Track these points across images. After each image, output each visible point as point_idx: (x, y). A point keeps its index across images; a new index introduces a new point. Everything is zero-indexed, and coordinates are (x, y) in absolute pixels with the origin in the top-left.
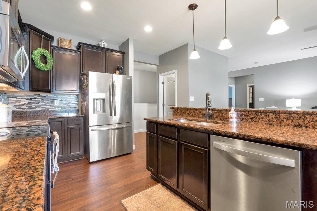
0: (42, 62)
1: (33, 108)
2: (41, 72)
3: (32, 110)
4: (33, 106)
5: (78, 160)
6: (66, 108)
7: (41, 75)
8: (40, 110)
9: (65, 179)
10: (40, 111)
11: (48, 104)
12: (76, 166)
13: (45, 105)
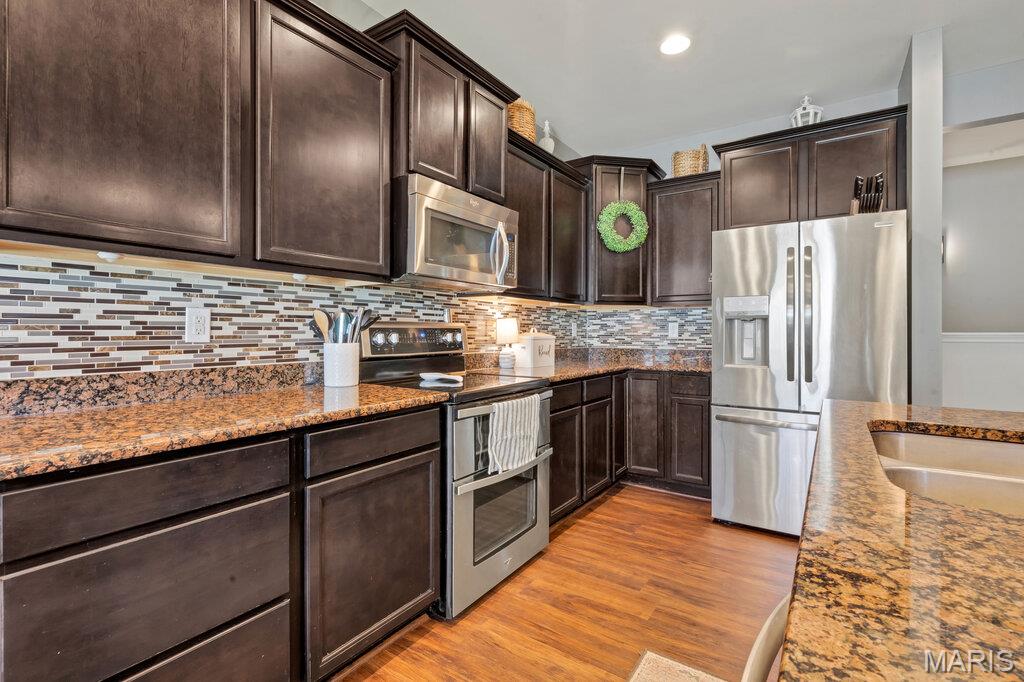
0: (618, 233)
1: (627, 343)
2: (620, 257)
3: (625, 347)
4: (627, 339)
5: (696, 500)
6: (695, 345)
7: (620, 264)
8: (639, 347)
9: (622, 527)
10: (638, 350)
11: (655, 335)
12: (676, 512)
13: (649, 335)
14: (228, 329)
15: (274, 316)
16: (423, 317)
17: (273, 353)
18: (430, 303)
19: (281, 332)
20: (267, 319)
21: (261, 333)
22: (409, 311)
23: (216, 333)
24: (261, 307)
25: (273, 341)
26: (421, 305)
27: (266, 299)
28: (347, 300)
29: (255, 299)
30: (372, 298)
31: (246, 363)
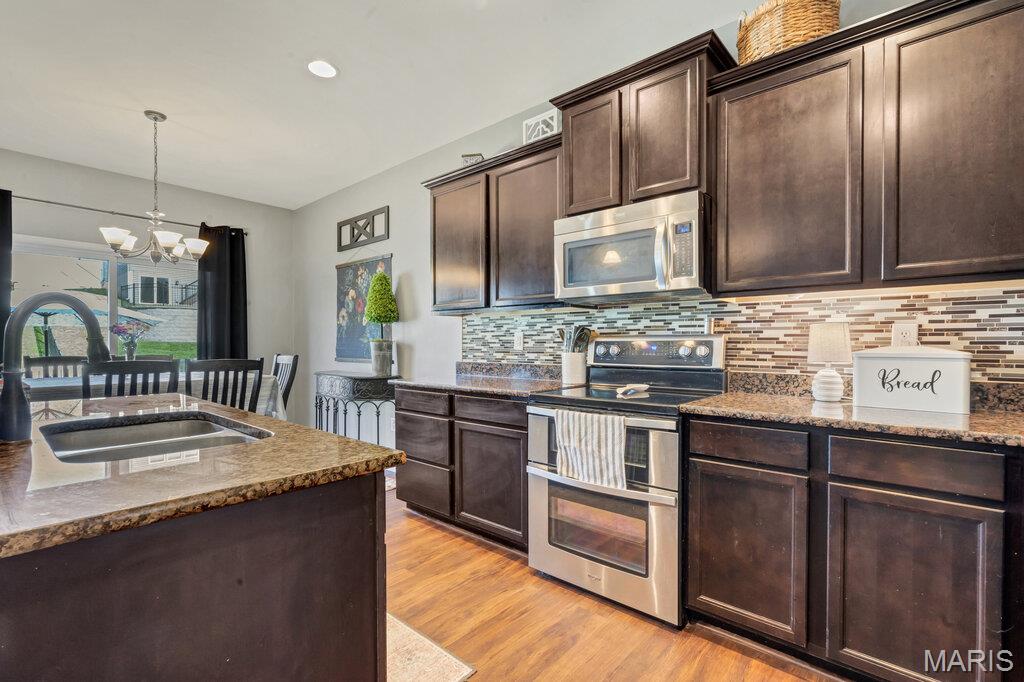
14: (531, 344)
15: (551, 335)
16: (678, 329)
17: (551, 358)
18: (689, 314)
19: (555, 345)
20: (549, 336)
21: (546, 345)
22: (662, 324)
23: (526, 345)
24: (546, 330)
25: (552, 350)
26: (677, 317)
27: (547, 325)
28: (599, 320)
29: (544, 325)
30: (619, 316)
31: (537, 363)
